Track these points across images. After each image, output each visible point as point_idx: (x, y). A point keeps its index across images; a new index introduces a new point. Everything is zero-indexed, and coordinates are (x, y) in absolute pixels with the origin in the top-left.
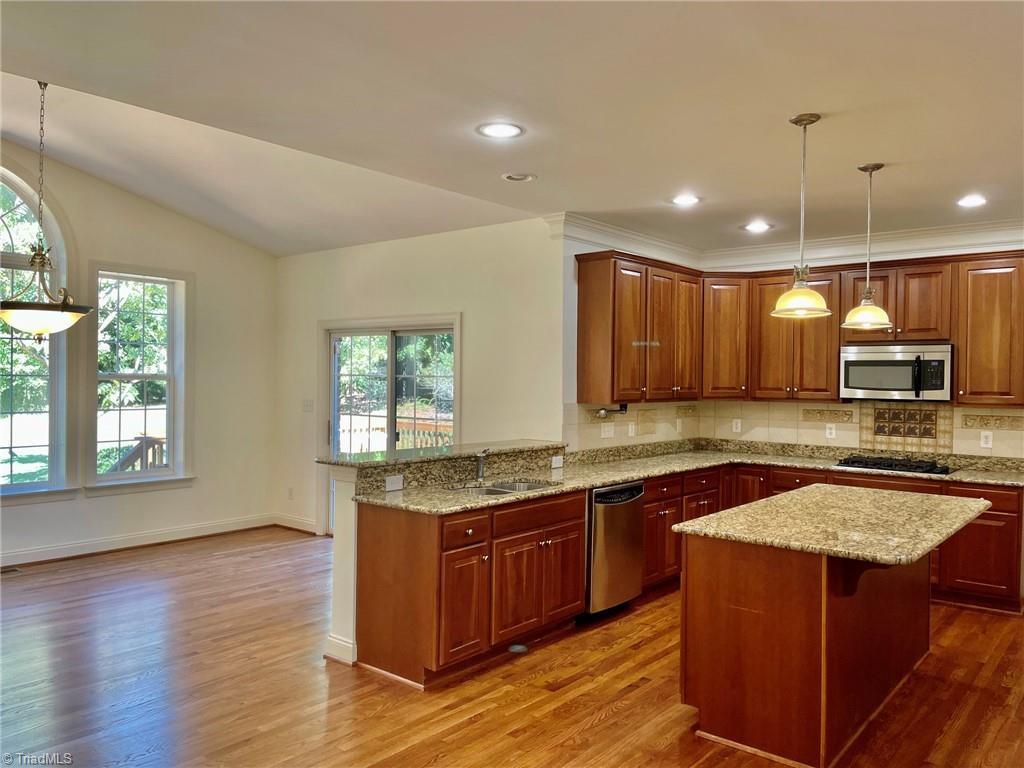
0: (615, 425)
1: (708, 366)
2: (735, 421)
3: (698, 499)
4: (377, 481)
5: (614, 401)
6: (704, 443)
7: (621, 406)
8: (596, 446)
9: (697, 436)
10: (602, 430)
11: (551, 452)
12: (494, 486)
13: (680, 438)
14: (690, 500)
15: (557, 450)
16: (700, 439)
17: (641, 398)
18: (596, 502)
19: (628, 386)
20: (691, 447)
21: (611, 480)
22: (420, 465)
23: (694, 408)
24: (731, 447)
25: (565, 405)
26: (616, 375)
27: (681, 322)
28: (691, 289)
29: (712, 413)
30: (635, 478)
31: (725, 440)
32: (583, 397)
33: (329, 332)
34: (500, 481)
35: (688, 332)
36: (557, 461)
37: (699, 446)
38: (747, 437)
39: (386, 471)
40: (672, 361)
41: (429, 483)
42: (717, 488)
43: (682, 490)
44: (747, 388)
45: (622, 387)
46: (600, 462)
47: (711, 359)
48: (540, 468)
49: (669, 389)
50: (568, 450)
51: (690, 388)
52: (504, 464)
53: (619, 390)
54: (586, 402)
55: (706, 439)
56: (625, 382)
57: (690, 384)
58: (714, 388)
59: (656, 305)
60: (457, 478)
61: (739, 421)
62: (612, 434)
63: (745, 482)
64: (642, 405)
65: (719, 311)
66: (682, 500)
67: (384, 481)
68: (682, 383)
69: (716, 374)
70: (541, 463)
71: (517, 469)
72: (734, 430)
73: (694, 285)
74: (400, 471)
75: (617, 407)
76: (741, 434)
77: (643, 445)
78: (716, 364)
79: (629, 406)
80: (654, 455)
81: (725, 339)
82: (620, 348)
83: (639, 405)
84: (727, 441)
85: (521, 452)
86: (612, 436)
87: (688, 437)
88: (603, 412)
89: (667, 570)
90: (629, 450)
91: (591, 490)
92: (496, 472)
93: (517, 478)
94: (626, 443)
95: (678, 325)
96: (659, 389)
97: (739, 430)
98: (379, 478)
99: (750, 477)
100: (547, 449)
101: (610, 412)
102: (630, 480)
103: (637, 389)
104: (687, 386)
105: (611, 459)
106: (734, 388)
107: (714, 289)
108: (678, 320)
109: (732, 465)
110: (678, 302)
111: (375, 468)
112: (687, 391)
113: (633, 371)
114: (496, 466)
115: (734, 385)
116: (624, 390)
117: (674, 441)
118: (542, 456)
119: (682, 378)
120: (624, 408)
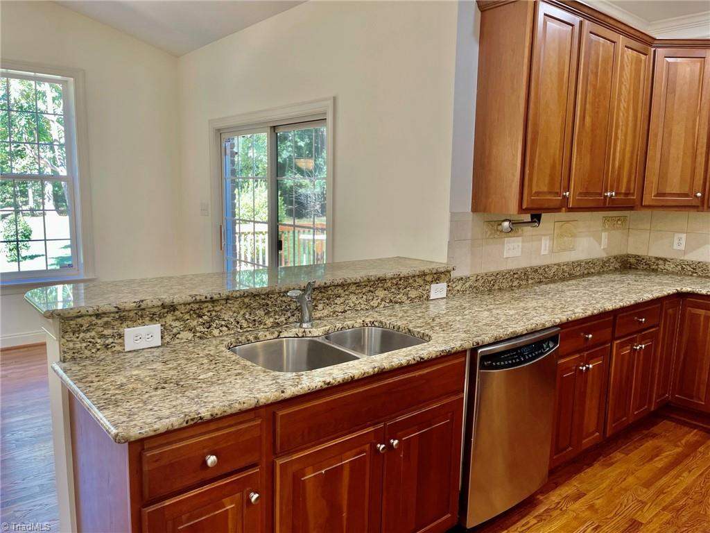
0: (523, 242)
1: (653, 166)
2: (677, 236)
3: (632, 341)
4: (102, 336)
5: (522, 210)
6: (632, 260)
7: (532, 217)
8: (493, 268)
9: (624, 252)
10: (506, 247)
11: (429, 278)
12: (327, 336)
13: (603, 255)
14: (622, 346)
15: (438, 276)
16: (628, 256)
17: (562, 206)
18: (483, 367)
19: (545, 189)
20: (617, 266)
21: (510, 330)
22: (196, 306)
23: (624, 219)
24: (670, 267)
25: (453, 214)
26: (527, 172)
27: (623, 105)
28: (638, 61)
29: (647, 226)
30: (548, 325)
31: (661, 259)
32: (480, 201)
33: (219, 133)
34: (339, 325)
35: (631, 118)
36: (438, 290)
37: (627, 265)
38: (693, 257)
39: (122, 319)
40: (606, 158)
41: (216, 332)
42: (658, 325)
43: (613, 332)
44: (703, 195)
45: (534, 190)
46: (500, 289)
47: (658, 155)
48: (412, 300)
49: (600, 194)
50: (454, 275)
51: (627, 194)
52: (353, 298)
53: (530, 194)
54: (484, 210)
55: (635, 256)
56: (540, 184)
57: (628, 188)
58: (658, 195)
59: (591, 77)
60: (269, 321)
61: (684, 236)
62: (518, 253)
63: (694, 317)
64: (563, 215)
65: (674, 91)
66: (611, 347)
67: (121, 336)
68: (618, 188)
69: (663, 176)
70: (413, 294)
71: (374, 303)
72: (676, 247)
73: (643, 57)
74: (153, 318)
75: (527, 217)
76: (685, 253)
77: (558, 265)
78: (664, 161)
79: (544, 216)
80: (572, 277)
81: (679, 130)
82: (536, 133)
83: (557, 216)
84: (665, 260)
85: (382, 280)
86: (519, 254)
87: (615, 253)
88: (506, 224)
89: (584, 441)
90: (540, 271)
91: (474, 350)
92: (339, 309)
93: (367, 320)
94: (536, 262)
95: (619, 108)
96: (587, 194)
97: (682, 247)
98: (107, 332)
99: (702, 312)
100: (423, 275)
101: (515, 224)
102: (540, 327)
103: (557, 194)
104: (623, 190)
105: (515, 283)
106: (686, 195)
107: (669, 63)
108: (619, 101)
109: (680, 295)
110: (621, 76)
111: (98, 316)
112: (622, 197)
113: (553, 167)
114: (338, 301)
115: (686, 190)
116: (538, 193)
117: (598, 260)
118: (416, 285)
119: (619, 180)
120: (536, 218)
